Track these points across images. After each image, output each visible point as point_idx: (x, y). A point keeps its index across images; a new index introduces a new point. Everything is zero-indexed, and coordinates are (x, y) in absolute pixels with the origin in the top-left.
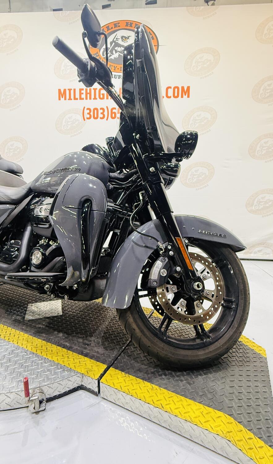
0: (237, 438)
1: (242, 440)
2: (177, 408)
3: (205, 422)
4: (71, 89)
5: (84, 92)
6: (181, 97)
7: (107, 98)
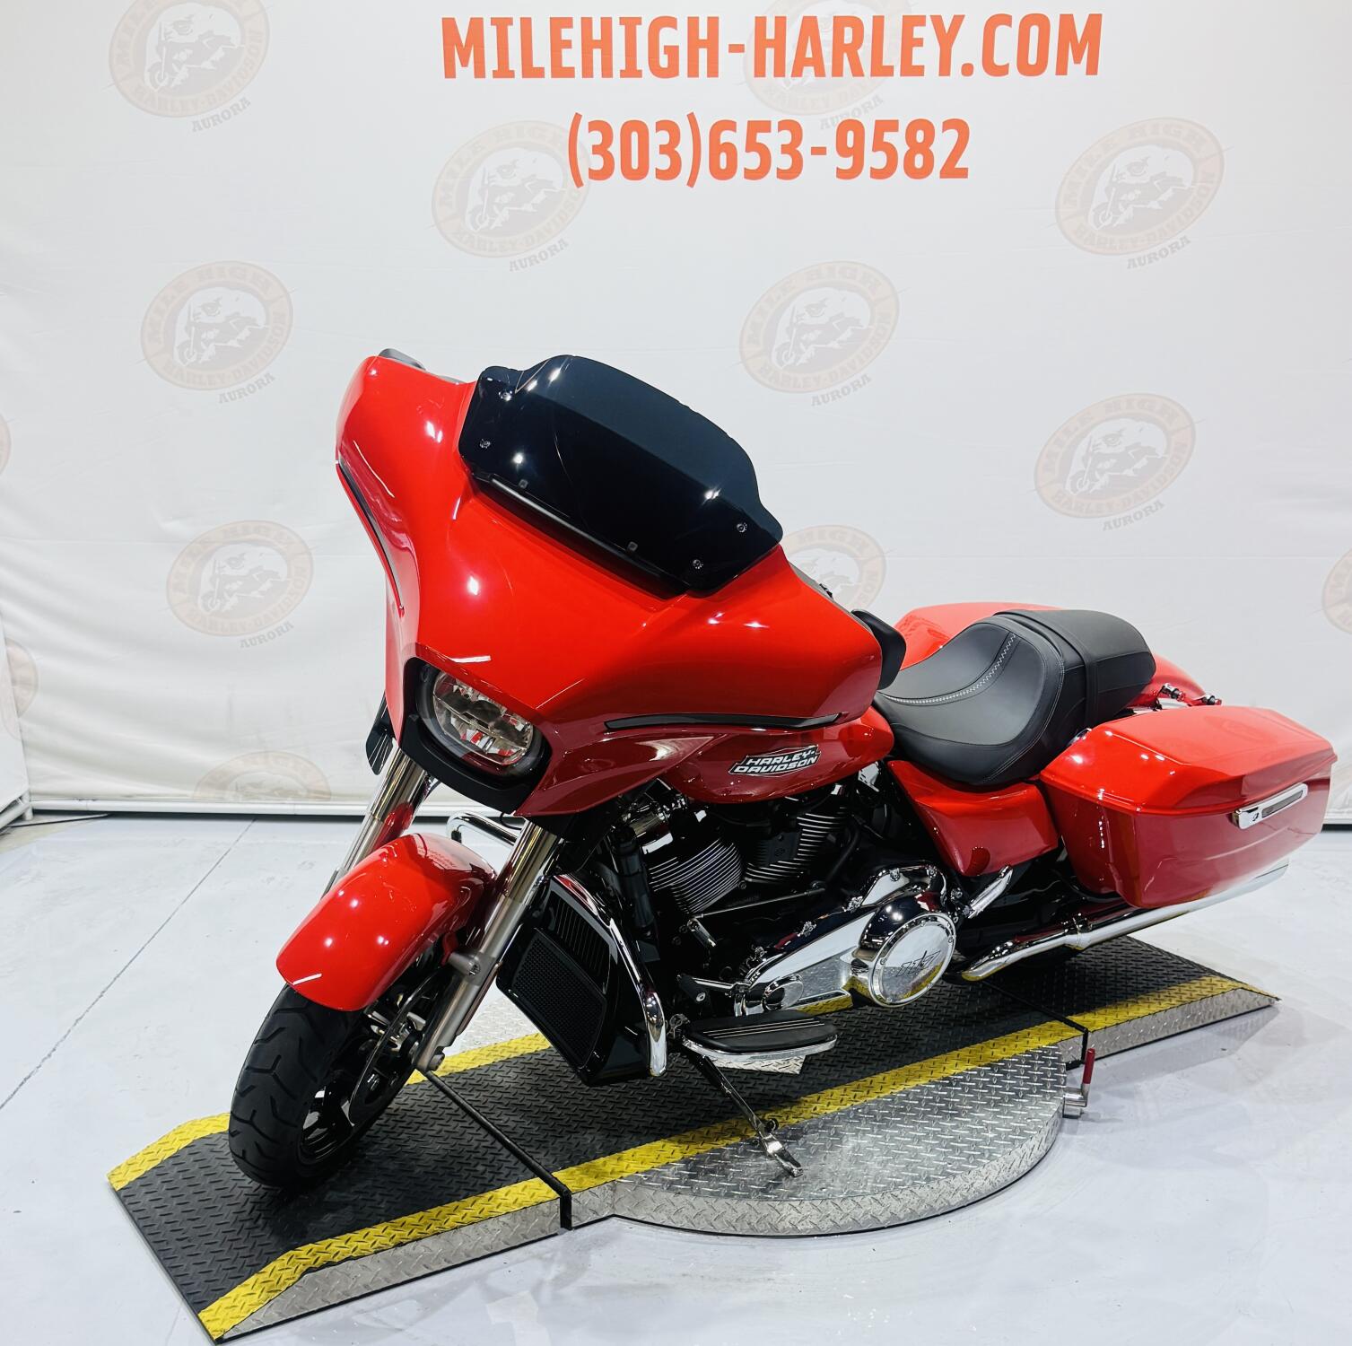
4: (509, 21)
5: (573, 34)
6: (1058, 73)
7: (693, 72)
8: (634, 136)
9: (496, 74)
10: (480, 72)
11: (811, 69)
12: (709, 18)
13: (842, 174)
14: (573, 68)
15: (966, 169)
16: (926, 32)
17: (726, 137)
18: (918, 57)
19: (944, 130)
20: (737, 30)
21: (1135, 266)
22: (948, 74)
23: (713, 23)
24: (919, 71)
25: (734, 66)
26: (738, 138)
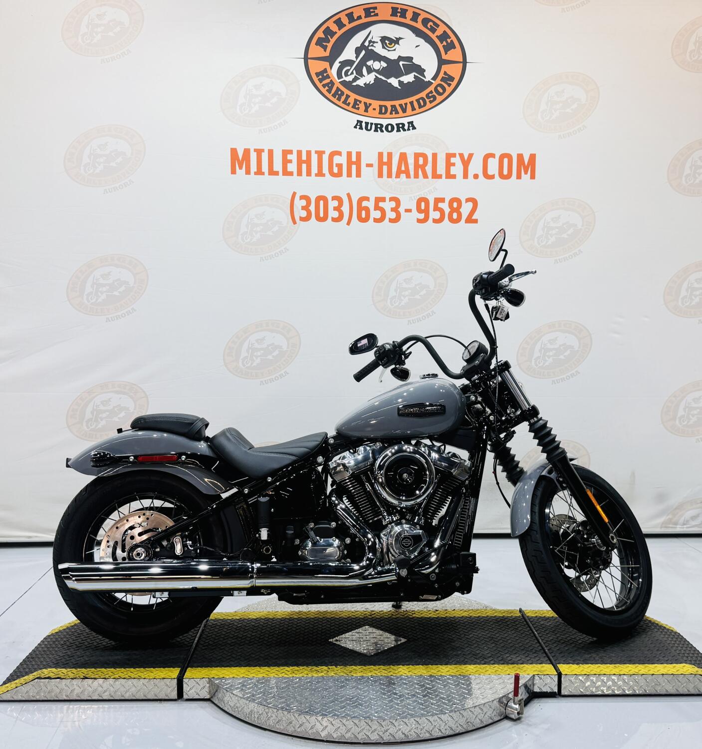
4: (263, 150)
5: (293, 157)
6: (517, 178)
7: (349, 175)
8: (322, 203)
9: (256, 173)
10: (248, 172)
11: (404, 175)
12: (357, 152)
13: (419, 221)
14: (293, 172)
15: (477, 220)
16: (456, 160)
17: (365, 204)
18: (453, 170)
19: (466, 202)
20: (369, 157)
21: (557, 263)
22: (467, 178)
23: (359, 154)
24: (454, 177)
25: (369, 174)
26: (370, 204)
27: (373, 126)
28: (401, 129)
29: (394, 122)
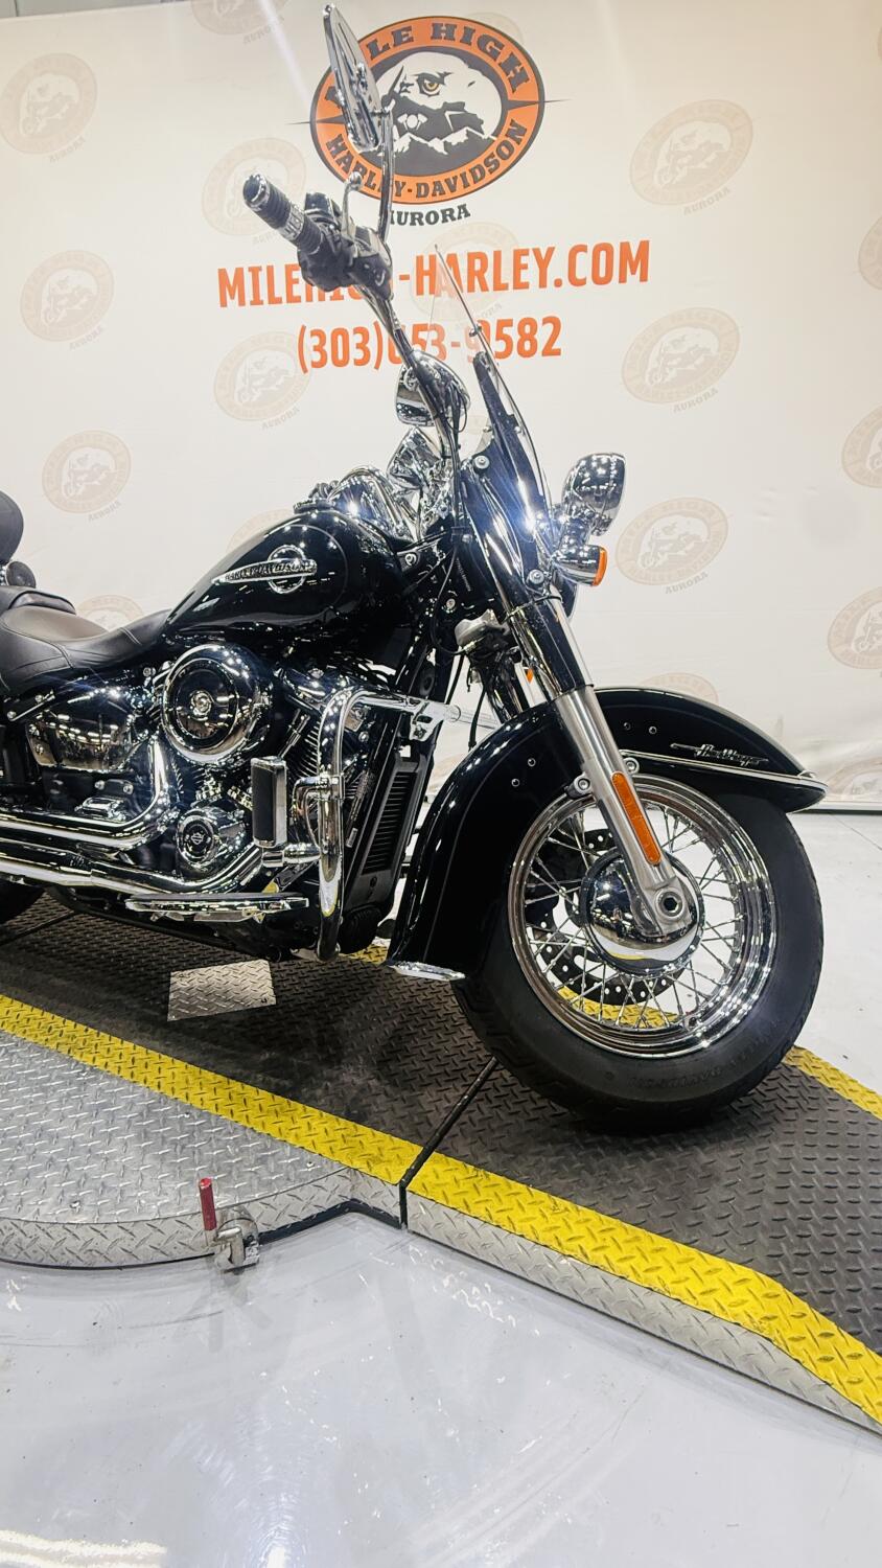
0: (788, 1334)
1: (804, 1338)
2: (625, 1258)
3: (703, 1293)
4: (260, 269)
6: (619, 282)
9: (252, 303)
10: (242, 302)
14: (300, 297)
15: (560, 350)
16: (529, 260)
18: (524, 276)
19: (543, 324)
20: (405, 265)
21: (679, 410)
22: (544, 287)
24: (526, 286)
25: (405, 290)
27: (409, 217)
28: (448, 218)
29: (438, 208)
